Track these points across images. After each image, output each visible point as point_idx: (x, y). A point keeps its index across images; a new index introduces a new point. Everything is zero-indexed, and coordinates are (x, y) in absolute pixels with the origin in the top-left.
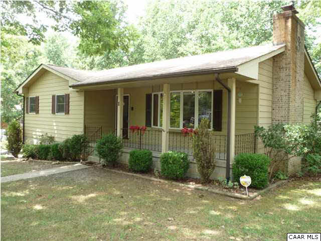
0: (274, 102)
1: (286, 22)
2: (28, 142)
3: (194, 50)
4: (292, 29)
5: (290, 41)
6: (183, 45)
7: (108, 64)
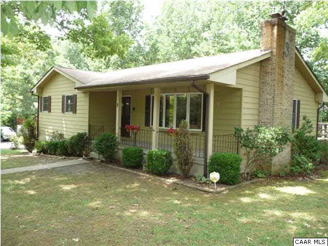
0: (261, 106)
1: (272, 29)
2: (41, 138)
3: (207, 50)
4: (277, 36)
5: (275, 47)
6: (196, 45)
7: (124, 63)
